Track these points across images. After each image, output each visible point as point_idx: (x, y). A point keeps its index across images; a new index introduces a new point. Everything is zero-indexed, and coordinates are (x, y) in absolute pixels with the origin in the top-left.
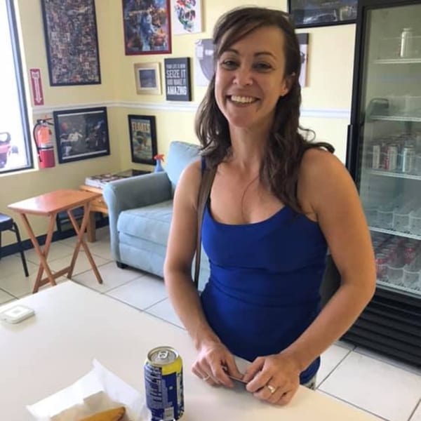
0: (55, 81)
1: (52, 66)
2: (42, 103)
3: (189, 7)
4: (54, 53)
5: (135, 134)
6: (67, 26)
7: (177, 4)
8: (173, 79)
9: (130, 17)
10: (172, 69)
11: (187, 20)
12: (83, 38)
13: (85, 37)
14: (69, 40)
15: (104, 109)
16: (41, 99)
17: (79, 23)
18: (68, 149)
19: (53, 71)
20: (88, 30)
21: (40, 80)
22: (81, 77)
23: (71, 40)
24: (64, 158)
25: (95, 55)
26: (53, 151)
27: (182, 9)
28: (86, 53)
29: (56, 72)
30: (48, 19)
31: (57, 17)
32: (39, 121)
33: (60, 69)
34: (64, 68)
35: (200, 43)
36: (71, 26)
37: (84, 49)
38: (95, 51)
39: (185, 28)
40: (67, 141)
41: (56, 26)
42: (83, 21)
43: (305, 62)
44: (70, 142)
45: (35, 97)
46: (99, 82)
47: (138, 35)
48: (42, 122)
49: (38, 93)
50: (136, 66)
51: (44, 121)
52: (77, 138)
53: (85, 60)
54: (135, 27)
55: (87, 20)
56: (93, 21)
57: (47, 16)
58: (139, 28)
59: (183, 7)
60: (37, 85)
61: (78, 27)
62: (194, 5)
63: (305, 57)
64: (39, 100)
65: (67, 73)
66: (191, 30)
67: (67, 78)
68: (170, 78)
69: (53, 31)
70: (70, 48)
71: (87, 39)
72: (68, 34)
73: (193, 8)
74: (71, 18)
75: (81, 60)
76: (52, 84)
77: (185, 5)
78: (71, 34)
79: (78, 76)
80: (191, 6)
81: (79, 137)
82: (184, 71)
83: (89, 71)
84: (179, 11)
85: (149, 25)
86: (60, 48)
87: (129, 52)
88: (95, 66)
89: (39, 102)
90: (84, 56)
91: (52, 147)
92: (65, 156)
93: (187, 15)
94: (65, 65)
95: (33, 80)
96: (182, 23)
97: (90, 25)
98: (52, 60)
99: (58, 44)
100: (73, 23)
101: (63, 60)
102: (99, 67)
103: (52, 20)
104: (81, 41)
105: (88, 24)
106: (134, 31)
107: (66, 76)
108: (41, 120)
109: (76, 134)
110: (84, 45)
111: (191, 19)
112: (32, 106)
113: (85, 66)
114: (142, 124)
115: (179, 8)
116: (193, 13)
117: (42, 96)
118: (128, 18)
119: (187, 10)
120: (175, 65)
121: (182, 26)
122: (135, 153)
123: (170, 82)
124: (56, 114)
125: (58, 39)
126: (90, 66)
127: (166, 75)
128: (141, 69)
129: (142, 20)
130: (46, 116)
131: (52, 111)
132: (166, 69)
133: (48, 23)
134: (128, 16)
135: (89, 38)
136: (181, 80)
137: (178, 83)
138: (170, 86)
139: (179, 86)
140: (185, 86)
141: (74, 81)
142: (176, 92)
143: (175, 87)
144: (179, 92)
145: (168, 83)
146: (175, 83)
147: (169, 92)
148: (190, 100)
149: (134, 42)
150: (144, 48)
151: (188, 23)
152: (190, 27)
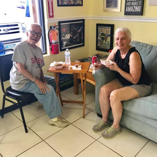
0: (60, 3)
2: (53, 16)
5: (100, 35)
8: (131, 2)
15: (83, 20)
16: (52, 14)
18: (65, 43)
21: (52, 2)
22: (73, 2)
24: (62, 48)
26: (58, 44)
32: (51, 27)
40: (65, 38)
44: (66, 39)
45: (49, 13)
46: (82, 5)
48: (53, 27)
49: (51, 11)
51: (54, 27)
52: (69, 37)
60: (50, 6)
64: (51, 14)
67: (66, 2)
68: (129, 1)
76: (58, 5)
81: (70, 36)
89: (51, 16)
91: (58, 43)
92: (63, 47)
95: (48, 2)
108: (52, 27)
109: (69, 34)
112: (47, 18)
117: (53, 13)
122: (99, 45)
124: (60, 23)
130: (55, 24)
131: (57, 21)
136: (137, 2)
137: (134, 4)
138: (128, 6)
139: (135, 6)
140: (140, 6)
141: (70, 4)
142: (132, 10)
143: (132, 7)
144: (135, 10)
145: (127, 4)
146: (132, 4)
147: (127, 10)
148: (142, 15)
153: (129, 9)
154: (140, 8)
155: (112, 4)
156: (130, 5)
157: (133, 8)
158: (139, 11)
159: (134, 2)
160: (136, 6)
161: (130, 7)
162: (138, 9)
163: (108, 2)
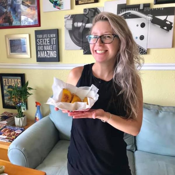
5: (6, 87)
8: (43, 46)
10: (42, 38)
35: (69, 18)
39: (55, 7)
47: (9, 13)
50: (6, 36)
54: (5, 7)
58: (9, 8)
63: (173, 25)
66: (60, 8)
68: (40, 45)
82: (54, 39)
85: (19, 5)
96: (52, 3)
106: (5, 10)
114: (13, 80)
120: (45, 36)
121: (52, 5)
122: (6, 101)
123: (40, 48)
127: (36, 42)
128: (11, 39)
129: (12, 2)
132: (36, 38)
136: (51, 46)
137: (48, 49)
138: (40, 51)
139: (49, 50)
140: (55, 50)
142: (46, 55)
143: (45, 52)
144: (49, 56)
145: (38, 49)
146: (45, 48)
147: (40, 55)
148: (59, 61)
149: (5, 19)
150: (14, 23)
151: (58, 2)
152: (60, 5)
153: (42, 55)
154: (56, 53)
155: (18, 48)
156: (42, 50)
157: (47, 53)
158: (55, 57)
159: (47, 46)
160: (51, 50)
161: (43, 52)
162: (53, 54)
163: (12, 45)
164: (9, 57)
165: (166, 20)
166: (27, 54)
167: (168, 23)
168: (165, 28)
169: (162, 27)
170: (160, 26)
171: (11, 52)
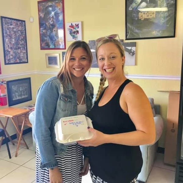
0: (7, 62)
1: (6, 55)
2: (1, 73)
3: (76, 29)
4: (7, 49)
6: (13, 36)
7: (69, 27)
9: (44, 32)
11: (74, 35)
12: (20, 41)
13: (21, 41)
14: (14, 42)
17: (18, 34)
19: (6, 57)
20: (22, 38)
22: (19, 60)
23: (15, 42)
25: (26, 49)
26: (6, 97)
27: (72, 30)
28: (22, 49)
29: (8, 58)
30: (4, 33)
31: (9, 32)
33: (9, 57)
34: (11, 56)
36: (15, 36)
37: (21, 47)
38: (26, 48)
39: (73, 38)
41: (8, 36)
42: (21, 34)
43: (135, 54)
46: (27, 62)
47: (48, 40)
50: (46, 54)
51: (2, 82)
53: (21, 52)
54: (46, 37)
55: (22, 33)
56: (25, 34)
57: (4, 31)
58: (48, 37)
59: (72, 28)
61: (18, 37)
62: (78, 28)
63: (135, 52)
65: (13, 58)
67: (13, 60)
69: (6, 38)
70: (14, 46)
71: (22, 42)
72: (14, 40)
73: (78, 30)
74: (15, 32)
75: (19, 52)
76: (6, 64)
77: (73, 28)
78: (15, 40)
79: (18, 60)
80: (77, 28)
83: (23, 57)
84: (70, 31)
85: (54, 36)
86: (10, 46)
87: (42, 48)
88: (25, 55)
90: (21, 50)
91: (6, 95)
93: (74, 32)
94: (12, 54)
96: (72, 36)
97: (23, 36)
98: (6, 52)
99: (9, 44)
100: (16, 35)
101: (11, 52)
102: (27, 55)
103: (6, 33)
104: (19, 43)
105: (22, 35)
106: (46, 39)
107: (12, 60)
108: (0, 82)
110: (21, 45)
111: (77, 34)
113: (21, 55)
115: (70, 29)
116: (78, 32)
118: (42, 33)
119: (74, 30)
125: (9, 42)
126: (23, 55)
127: (63, 59)
128: (49, 56)
129: (50, 34)
130: (3, 80)
132: (63, 56)
133: (5, 34)
134: (42, 32)
135: (23, 41)
141: (16, 62)
149: (46, 44)
150: (51, 47)
151: (75, 36)
152: (76, 38)
164: (48, 67)
165: (131, 50)
166: (58, 66)
167: (132, 51)
168: (131, 54)
169: (130, 54)
170: (128, 53)
171: (49, 64)
